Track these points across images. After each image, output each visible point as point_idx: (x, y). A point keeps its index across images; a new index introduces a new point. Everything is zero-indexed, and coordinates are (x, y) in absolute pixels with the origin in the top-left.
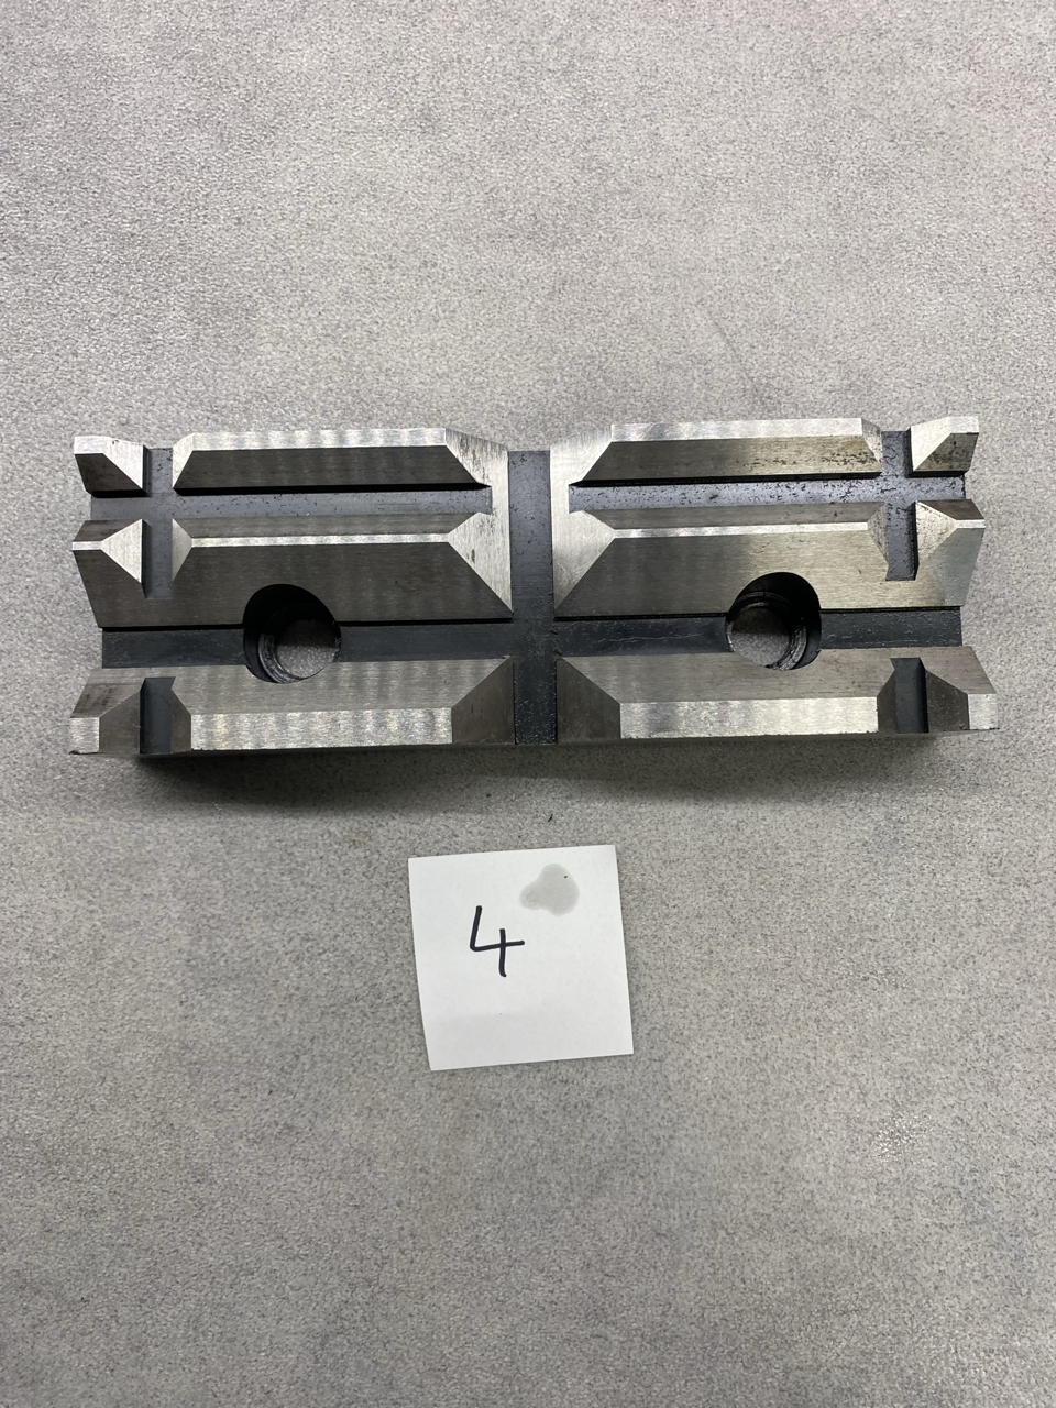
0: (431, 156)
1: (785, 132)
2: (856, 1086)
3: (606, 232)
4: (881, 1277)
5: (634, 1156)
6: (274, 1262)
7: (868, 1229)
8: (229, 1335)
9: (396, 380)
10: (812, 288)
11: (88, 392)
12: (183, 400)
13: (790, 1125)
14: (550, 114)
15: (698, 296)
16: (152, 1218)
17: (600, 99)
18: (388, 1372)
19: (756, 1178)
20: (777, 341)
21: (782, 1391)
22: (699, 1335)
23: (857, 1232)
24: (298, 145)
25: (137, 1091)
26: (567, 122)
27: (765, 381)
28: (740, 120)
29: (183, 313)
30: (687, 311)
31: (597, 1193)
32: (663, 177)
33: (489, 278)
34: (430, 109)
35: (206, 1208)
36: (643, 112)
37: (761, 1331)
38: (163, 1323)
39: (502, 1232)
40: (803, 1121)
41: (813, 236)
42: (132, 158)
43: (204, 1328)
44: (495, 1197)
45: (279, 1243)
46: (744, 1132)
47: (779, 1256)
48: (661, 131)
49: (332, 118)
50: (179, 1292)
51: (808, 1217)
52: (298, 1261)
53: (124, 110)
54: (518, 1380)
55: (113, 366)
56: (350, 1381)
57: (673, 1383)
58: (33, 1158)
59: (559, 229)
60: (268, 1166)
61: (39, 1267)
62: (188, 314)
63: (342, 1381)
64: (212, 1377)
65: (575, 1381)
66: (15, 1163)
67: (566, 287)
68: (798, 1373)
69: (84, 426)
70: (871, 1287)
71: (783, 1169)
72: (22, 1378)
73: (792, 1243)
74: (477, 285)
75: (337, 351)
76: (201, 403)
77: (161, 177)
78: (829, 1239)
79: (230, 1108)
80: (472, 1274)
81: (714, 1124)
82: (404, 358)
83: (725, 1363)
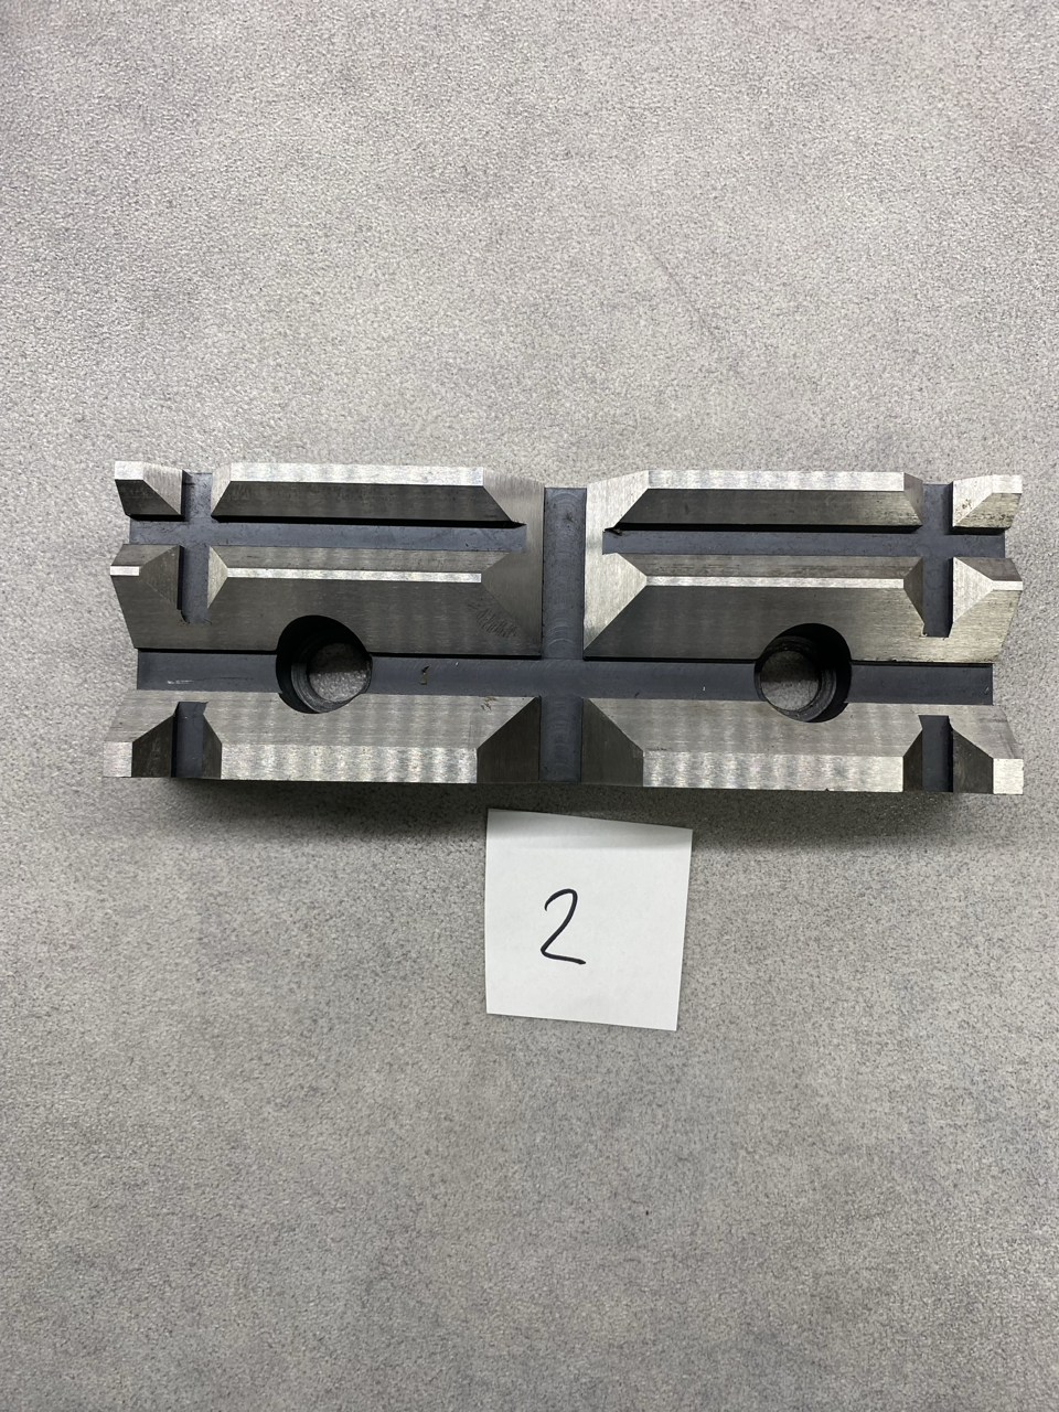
0: (355, 118)
1: (710, 54)
2: (861, 999)
3: (538, 177)
4: (900, 1180)
5: (650, 1087)
6: (313, 1217)
7: (884, 1136)
8: (278, 1289)
9: (343, 348)
10: (751, 212)
11: (41, 392)
12: (135, 391)
13: (799, 1043)
14: (470, 61)
15: (636, 232)
16: (193, 1186)
17: (519, 40)
18: (433, 1311)
19: (772, 1097)
20: (720, 269)
21: (812, 1296)
22: (728, 1250)
23: (873, 1141)
24: (221, 120)
25: (165, 1068)
26: (488, 67)
27: (711, 311)
28: (663, 46)
29: (125, 304)
30: (626, 248)
31: (618, 1125)
32: (591, 114)
33: (425, 236)
34: (349, 69)
35: (243, 1172)
36: (564, 49)
37: (789, 1241)
38: (214, 1283)
39: (529, 1171)
40: (812, 1039)
41: (748, 158)
42: (58, 152)
43: (254, 1284)
44: (519, 1138)
45: (316, 1198)
46: (755, 1054)
47: (799, 1168)
48: (584, 67)
49: (252, 89)
50: (226, 1253)
51: (825, 1130)
52: (337, 1214)
53: (45, 103)
54: (558, 1307)
55: (62, 364)
56: (397, 1322)
57: (707, 1297)
58: (73, 1140)
59: (491, 178)
60: (297, 1127)
61: (90, 1241)
62: (131, 304)
63: (390, 1323)
64: (267, 1329)
65: (613, 1303)
66: (57, 1147)
67: (503, 237)
68: (828, 1277)
69: (40, 426)
70: (891, 1191)
71: (796, 1086)
72: (85, 1348)
73: (812, 1156)
74: (414, 244)
75: (282, 327)
76: (154, 392)
77: (89, 168)
78: (846, 1149)
79: (256, 1076)
80: (504, 1212)
81: (725, 1048)
82: (349, 325)
83: (756, 1275)
